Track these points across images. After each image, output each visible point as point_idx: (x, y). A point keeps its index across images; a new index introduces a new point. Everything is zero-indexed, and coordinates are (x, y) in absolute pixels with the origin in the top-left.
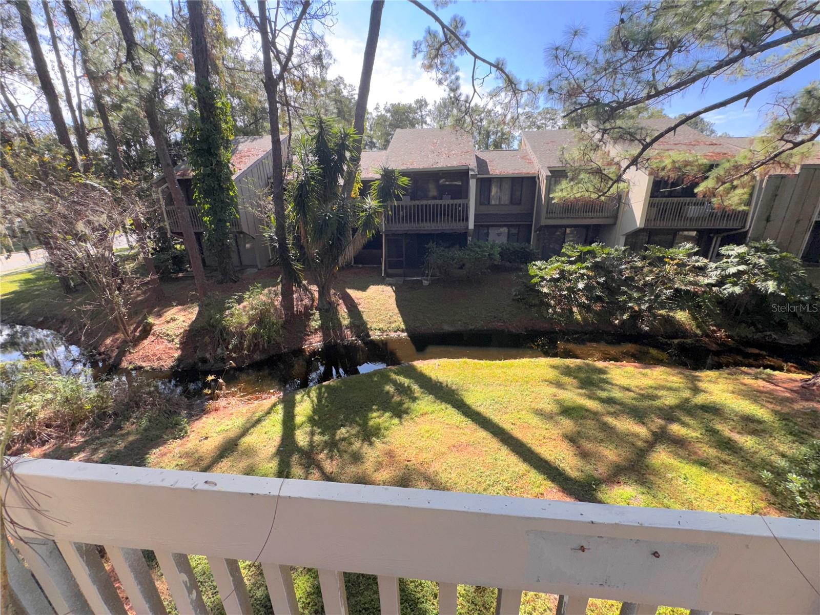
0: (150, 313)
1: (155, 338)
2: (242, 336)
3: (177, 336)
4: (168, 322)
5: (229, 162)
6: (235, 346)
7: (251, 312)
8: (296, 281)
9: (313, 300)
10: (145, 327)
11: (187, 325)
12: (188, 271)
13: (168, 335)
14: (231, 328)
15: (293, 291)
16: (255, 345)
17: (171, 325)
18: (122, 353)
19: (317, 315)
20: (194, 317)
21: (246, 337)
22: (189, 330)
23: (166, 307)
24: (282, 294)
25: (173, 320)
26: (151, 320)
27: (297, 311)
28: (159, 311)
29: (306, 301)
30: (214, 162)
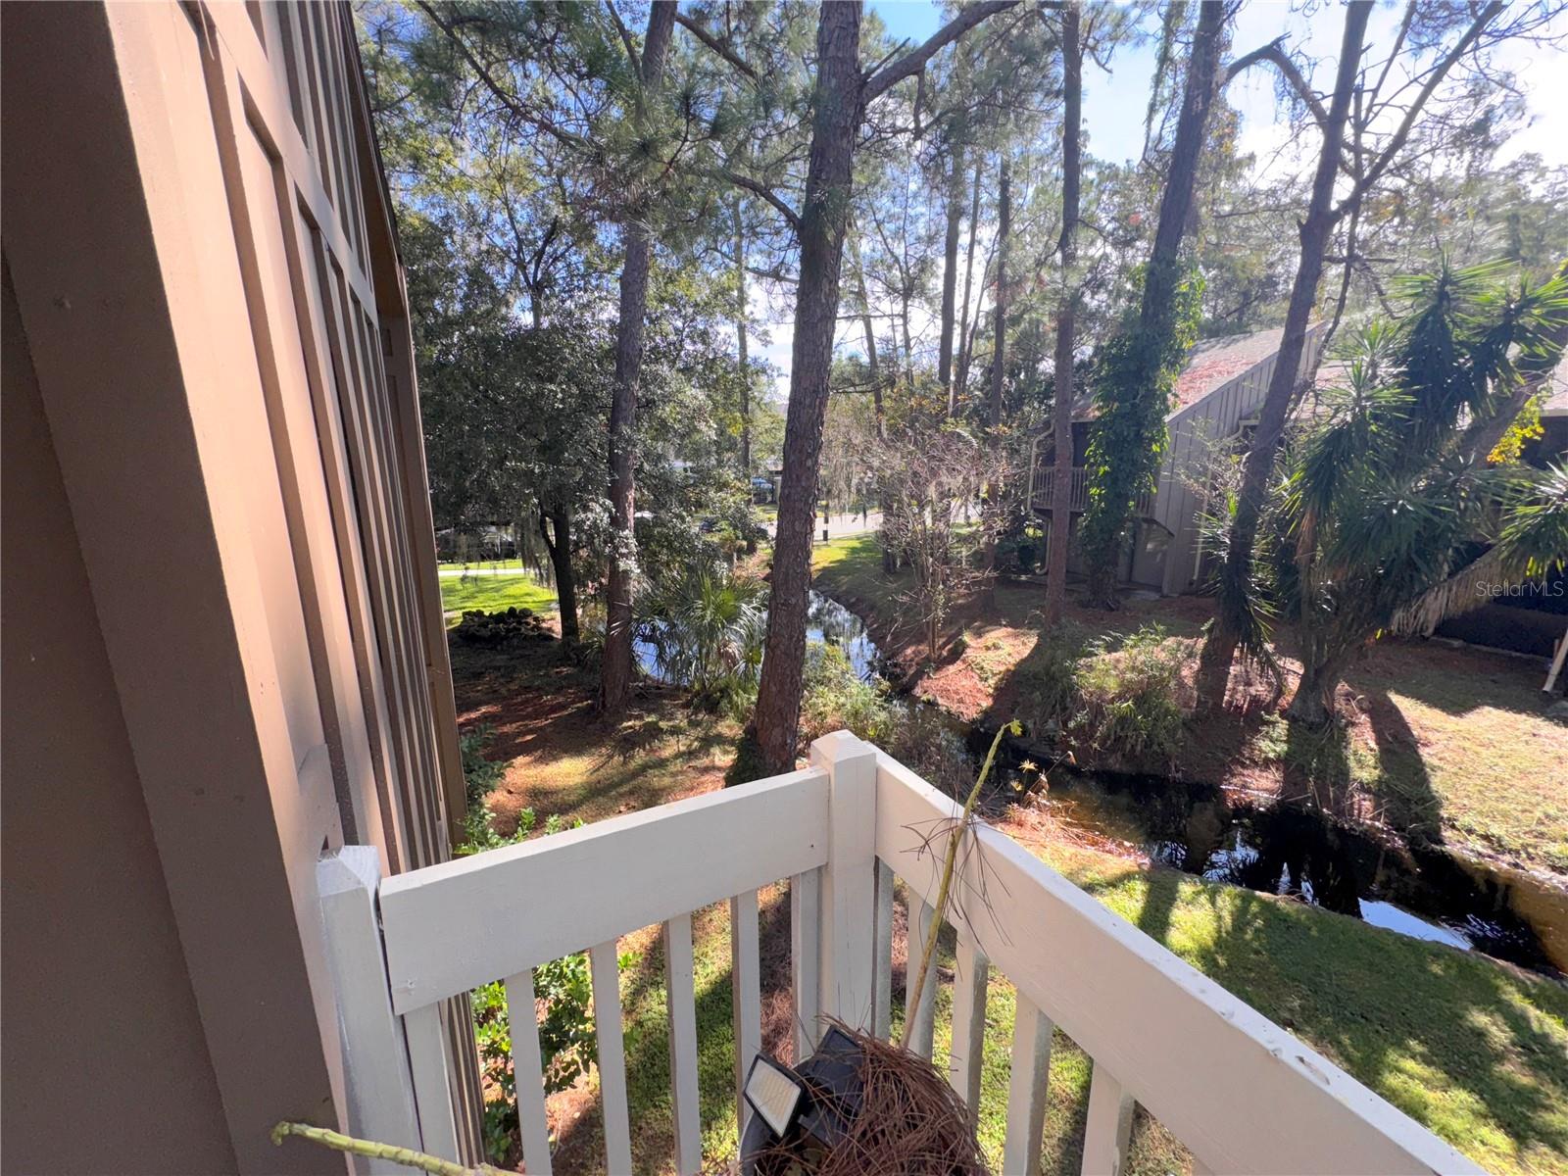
0: (968, 627)
1: (964, 666)
2: (1098, 712)
3: (995, 675)
4: (988, 648)
5: (1169, 391)
6: (1080, 727)
7: (1128, 676)
8: (1247, 637)
9: (1280, 692)
10: (956, 646)
11: (1013, 661)
12: (1035, 574)
13: (982, 668)
14: (1083, 692)
15: (1231, 657)
16: (1118, 739)
17: (991, 653)
18: (920, 674)
19: (1282, 728)
20: (1026, 652)
21: (1104, 718)
22: (1014, 672)
23: (990, 625)
24: (1203, 657)
25: (996, 647)
26: (967, 637)
27: (1230, 703)
28: (980, 627)
29: (1260, 689)
30: (1142, 392)
